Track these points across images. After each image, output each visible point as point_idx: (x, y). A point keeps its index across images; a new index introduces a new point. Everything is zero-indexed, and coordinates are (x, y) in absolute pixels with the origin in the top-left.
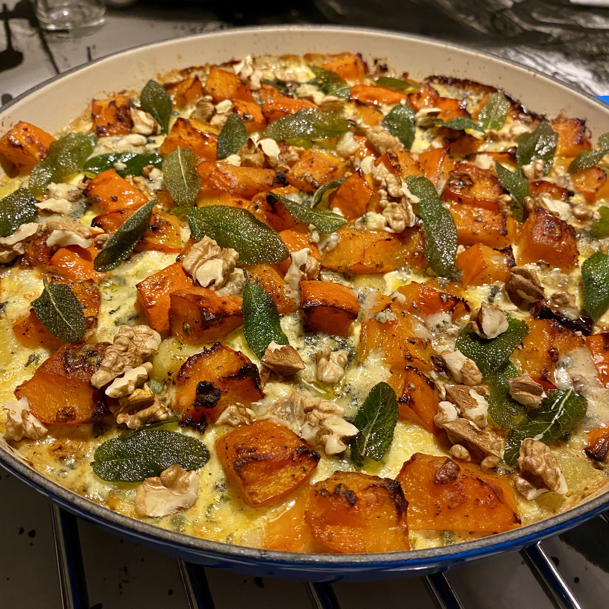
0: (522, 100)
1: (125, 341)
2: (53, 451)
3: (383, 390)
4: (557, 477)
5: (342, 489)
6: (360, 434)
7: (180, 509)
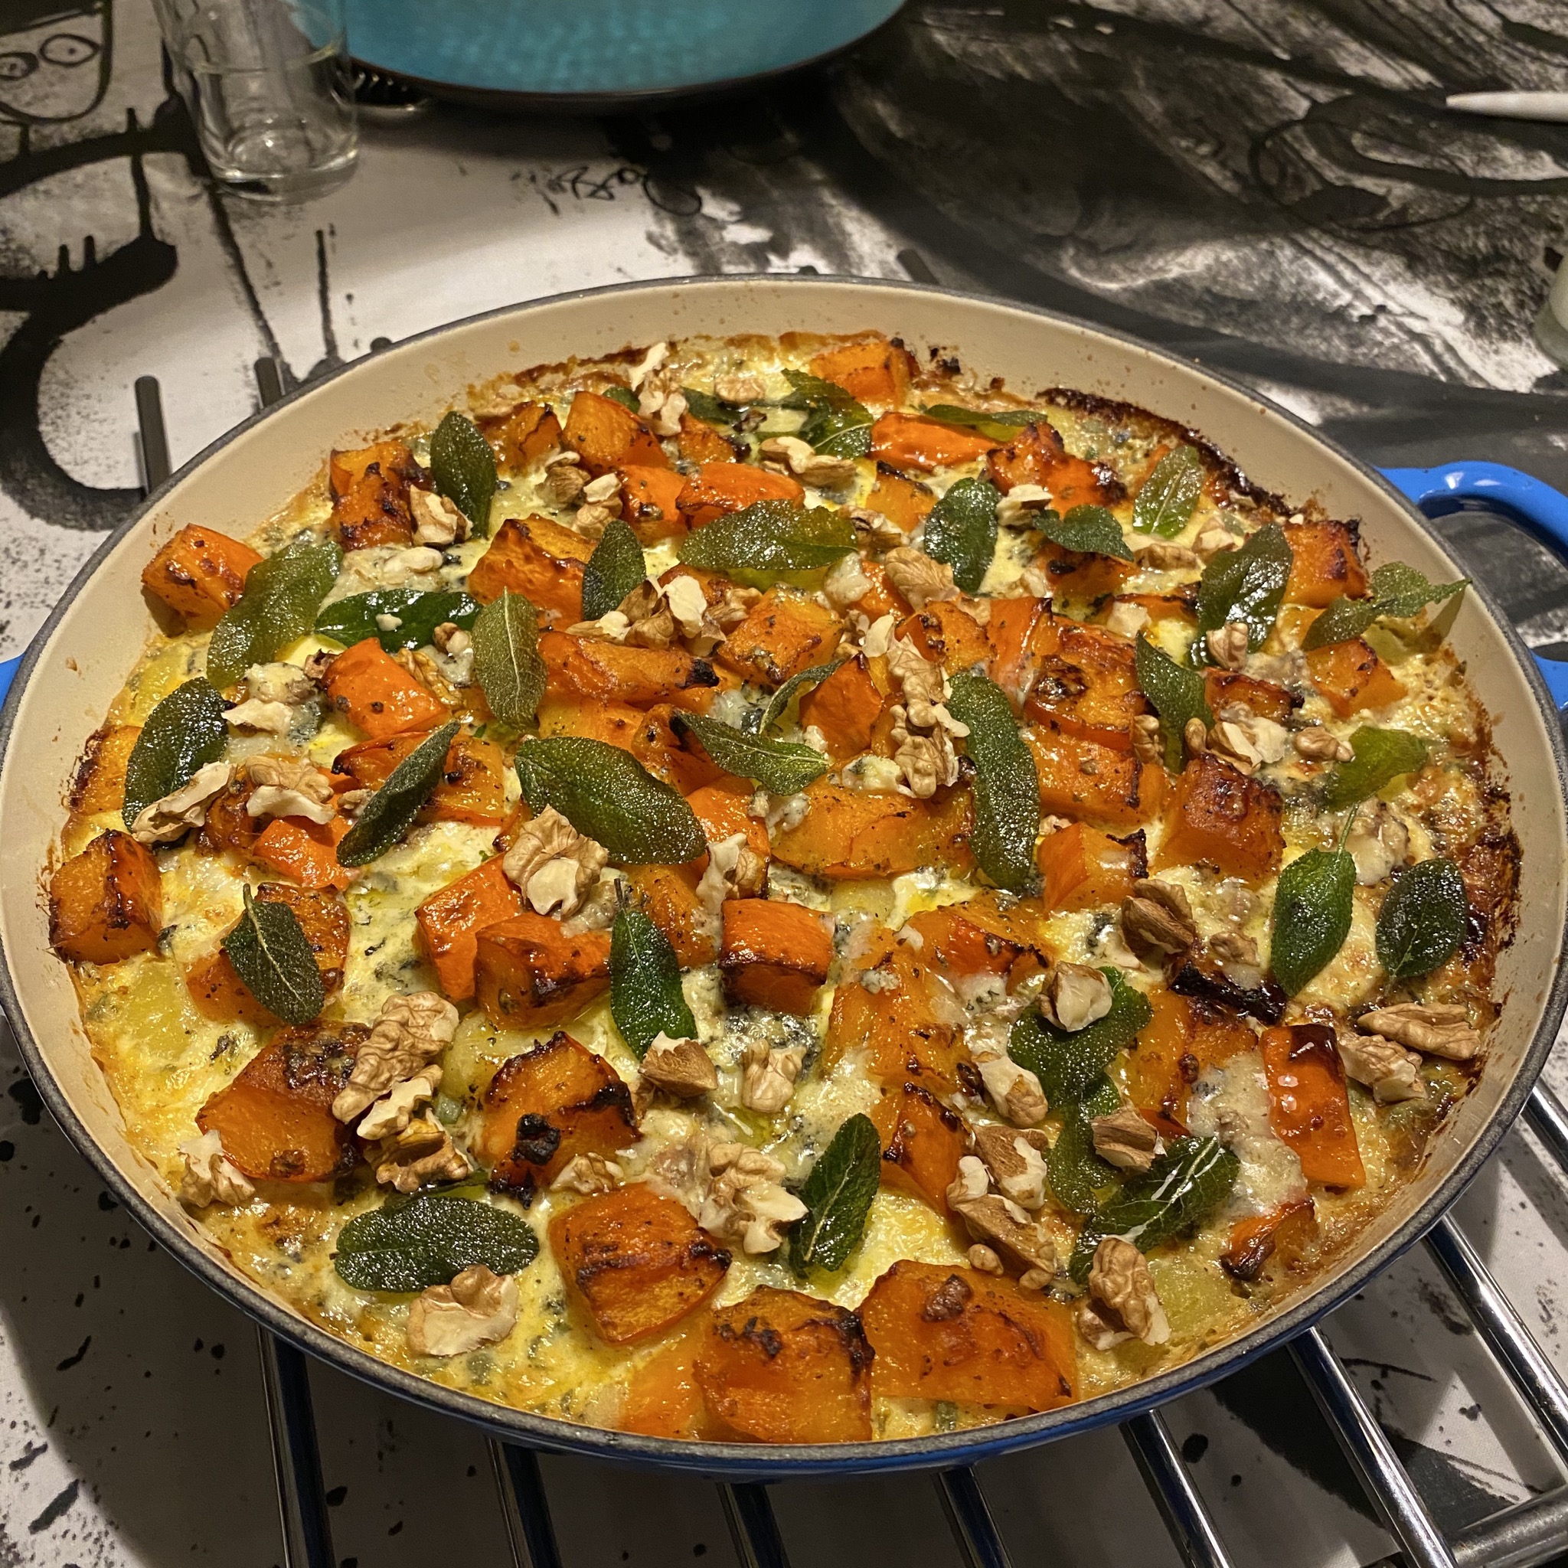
0: (1237, 458)
1: (393, 1031)
2: (263, 1226)
3: (860, 1131)
4: (1147, 1315)
5: (759, 1328)
6: (809, 1216)
7: (484, 1342)
